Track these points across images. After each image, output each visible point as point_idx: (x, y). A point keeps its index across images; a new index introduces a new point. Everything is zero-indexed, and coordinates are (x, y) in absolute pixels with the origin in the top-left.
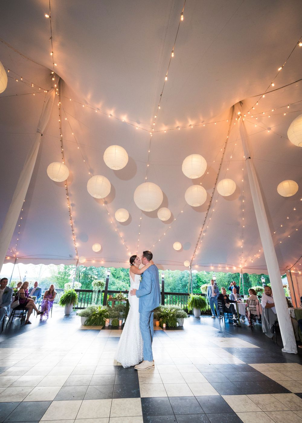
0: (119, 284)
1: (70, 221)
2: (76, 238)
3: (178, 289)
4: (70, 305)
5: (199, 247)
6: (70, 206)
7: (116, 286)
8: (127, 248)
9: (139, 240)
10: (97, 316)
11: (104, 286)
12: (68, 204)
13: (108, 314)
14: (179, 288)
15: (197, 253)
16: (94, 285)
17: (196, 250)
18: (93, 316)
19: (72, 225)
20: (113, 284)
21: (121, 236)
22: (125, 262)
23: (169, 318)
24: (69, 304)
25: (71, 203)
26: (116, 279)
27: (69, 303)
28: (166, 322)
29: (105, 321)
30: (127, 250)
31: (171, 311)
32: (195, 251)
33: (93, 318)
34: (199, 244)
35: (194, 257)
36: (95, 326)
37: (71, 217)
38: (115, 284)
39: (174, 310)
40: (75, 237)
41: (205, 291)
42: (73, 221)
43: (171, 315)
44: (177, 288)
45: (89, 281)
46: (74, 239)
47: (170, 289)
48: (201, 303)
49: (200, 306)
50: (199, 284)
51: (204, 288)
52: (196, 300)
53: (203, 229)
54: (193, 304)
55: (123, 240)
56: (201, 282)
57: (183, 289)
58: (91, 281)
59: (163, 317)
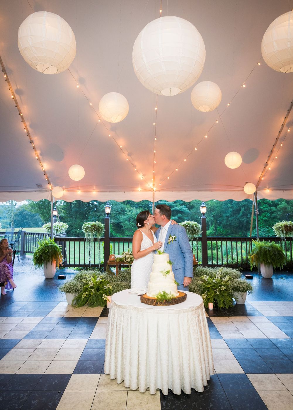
0: (132, 213)
1: (23, 126)
2: (41, 154)
3: (226, 216)
4: (51, 264)
5: (276, 156)
6: (15, 94)
7: (127, 215)
8: (135, 166)
9: (155, 151)
10: (92, 291)
11: (102, 231)
12: (10, 92)
13: (111, 287)
14: (228, 214)
15: (270, 168)
16: (86, 230)
17: (269, 163)
18: (86, 292)
19: (28, 132)
20: (122, 213)
21: (121, 147)
22: (133, 191)
23: (218, 293)
24: (49, 264)
25: (14, 88)
26: (126, 205)
27: (49, 261)
28: (214, 299)
29: (106, 301)
30: (136, 169)
31: (221, 278)
32: (267, 165)
33: (84, 295)
34: (275, 149)
35: (264, 176)
36: (90, 306)
37: (22, 117)
38: (126, 212)
39: (227, 278)
40: (39, 152)
41: (281, 232)
42: (28, 124)
43: (223, 288)
44: (224, 215)
45: (85, 210)
46: (37, 158)
47: (214, 216)
48: (275, 255)
49: (273, 260)
50: (262, 208)
51: (281, 228)
52: (266, 252)
53: (288, 120)
54: (259, 258)
55: (126, 153)
56: (265, 203)
57: (235, 216)
58: (89, 209)
59: (208, 291)
